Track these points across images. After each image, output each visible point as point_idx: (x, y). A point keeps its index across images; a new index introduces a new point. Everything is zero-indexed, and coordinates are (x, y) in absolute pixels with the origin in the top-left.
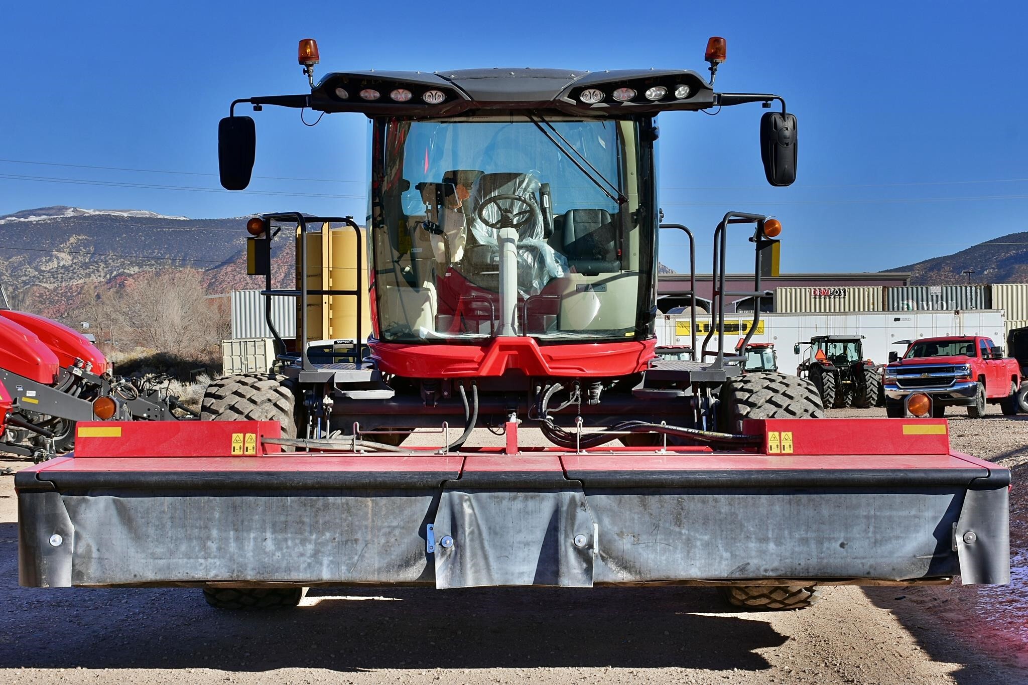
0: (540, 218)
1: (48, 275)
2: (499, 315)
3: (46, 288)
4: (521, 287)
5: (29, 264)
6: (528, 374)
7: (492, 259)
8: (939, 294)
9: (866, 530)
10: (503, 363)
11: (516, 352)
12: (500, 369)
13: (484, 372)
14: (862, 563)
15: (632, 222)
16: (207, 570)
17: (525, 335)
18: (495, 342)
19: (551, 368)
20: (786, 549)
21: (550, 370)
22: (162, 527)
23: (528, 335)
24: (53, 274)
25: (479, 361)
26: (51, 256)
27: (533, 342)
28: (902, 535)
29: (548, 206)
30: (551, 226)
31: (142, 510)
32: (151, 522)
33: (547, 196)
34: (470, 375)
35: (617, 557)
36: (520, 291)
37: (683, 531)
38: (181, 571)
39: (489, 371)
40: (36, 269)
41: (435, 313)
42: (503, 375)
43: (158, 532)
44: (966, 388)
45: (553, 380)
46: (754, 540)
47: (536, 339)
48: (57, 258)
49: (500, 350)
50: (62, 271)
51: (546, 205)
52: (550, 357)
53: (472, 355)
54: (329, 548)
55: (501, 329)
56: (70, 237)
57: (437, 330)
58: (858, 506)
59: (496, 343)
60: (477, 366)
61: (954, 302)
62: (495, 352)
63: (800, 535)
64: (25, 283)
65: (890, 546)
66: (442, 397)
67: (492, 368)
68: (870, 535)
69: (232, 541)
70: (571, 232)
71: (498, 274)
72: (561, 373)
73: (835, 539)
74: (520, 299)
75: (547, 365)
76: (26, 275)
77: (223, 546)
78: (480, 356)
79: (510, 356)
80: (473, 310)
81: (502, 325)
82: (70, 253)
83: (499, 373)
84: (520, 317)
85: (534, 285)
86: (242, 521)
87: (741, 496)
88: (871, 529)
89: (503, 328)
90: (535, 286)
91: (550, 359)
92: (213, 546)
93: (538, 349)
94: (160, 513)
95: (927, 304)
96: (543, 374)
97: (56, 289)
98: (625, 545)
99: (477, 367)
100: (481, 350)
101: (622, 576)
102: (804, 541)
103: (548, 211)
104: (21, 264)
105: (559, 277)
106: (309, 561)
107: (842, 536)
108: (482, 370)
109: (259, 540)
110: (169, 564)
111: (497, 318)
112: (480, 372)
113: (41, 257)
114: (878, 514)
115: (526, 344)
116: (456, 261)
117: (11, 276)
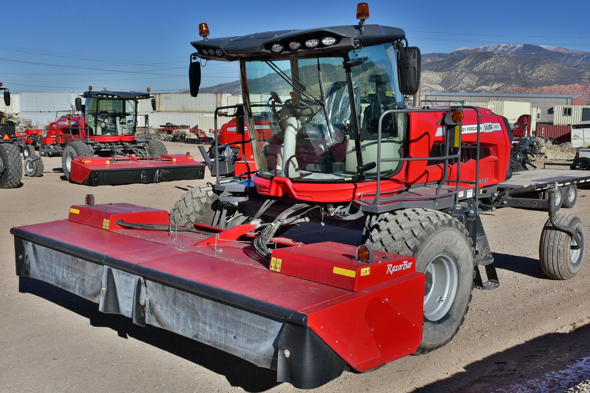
6: (290, 197)
9: (244, 332)
13: (272, 194)
14: (242, 351)
19: (297, 195)
20: (213, 331)
27: (288, 181)
28: (259, 340)
37: (176, 309)
39: (275, 194)
46: (201, 322)
49: (276, 184)
58: (240, 317)
59: (273, 180)
62: (274, 184)
63: (218, 325)
65: (254, 345)
68: (246, 335)
73: (232, 333)
87: (196, 296)
88: (246, 332)
98: (158, 308)
101: (156, 325)
102: (220, 329)
107: (234, 332)
112: (270, 194)
114: (249, 324)
115: (284, 181)
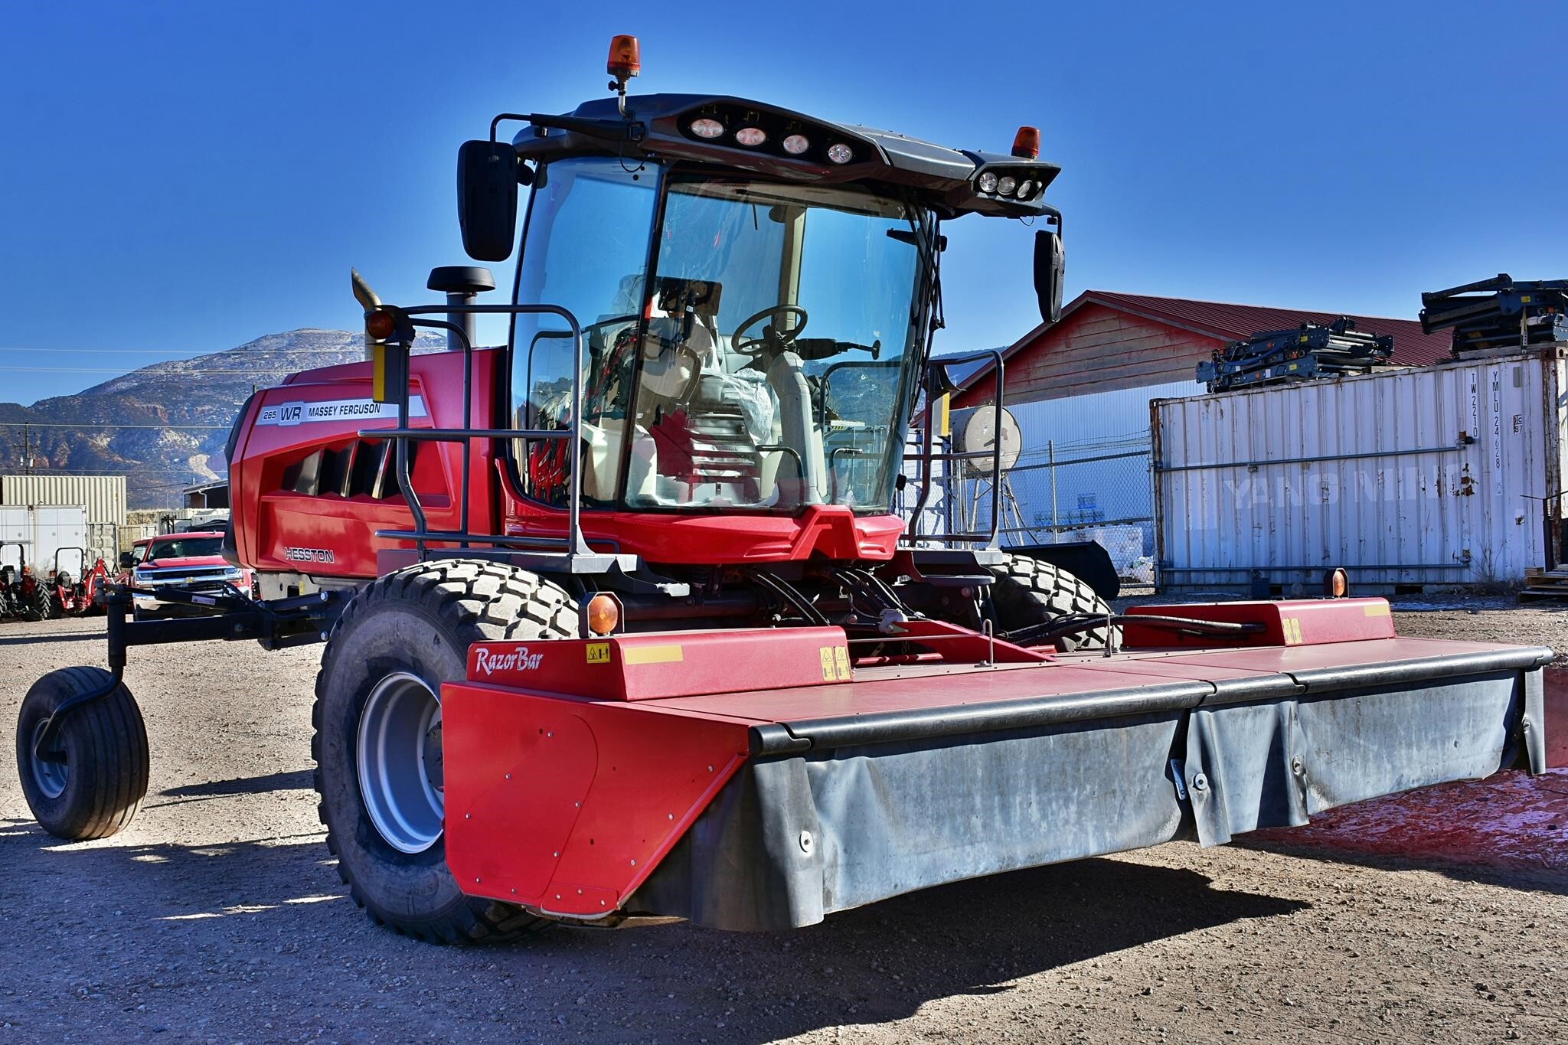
16: (977, 863)
22: (922, 801)
25: (793, 539)
31: (897, 776)
32: (909, 794)
35: (1317, 782)
38: (948, 869)
43: (917, 810)
54: (1091, 807)
60: (789, 546)
69: (996, 811)
77: (988, 821)
86: (1008, 779)
92: (977, 822)
94: (919, 777)
106: (1075, 830)
109: (1025, 806)
110: (935, 860)
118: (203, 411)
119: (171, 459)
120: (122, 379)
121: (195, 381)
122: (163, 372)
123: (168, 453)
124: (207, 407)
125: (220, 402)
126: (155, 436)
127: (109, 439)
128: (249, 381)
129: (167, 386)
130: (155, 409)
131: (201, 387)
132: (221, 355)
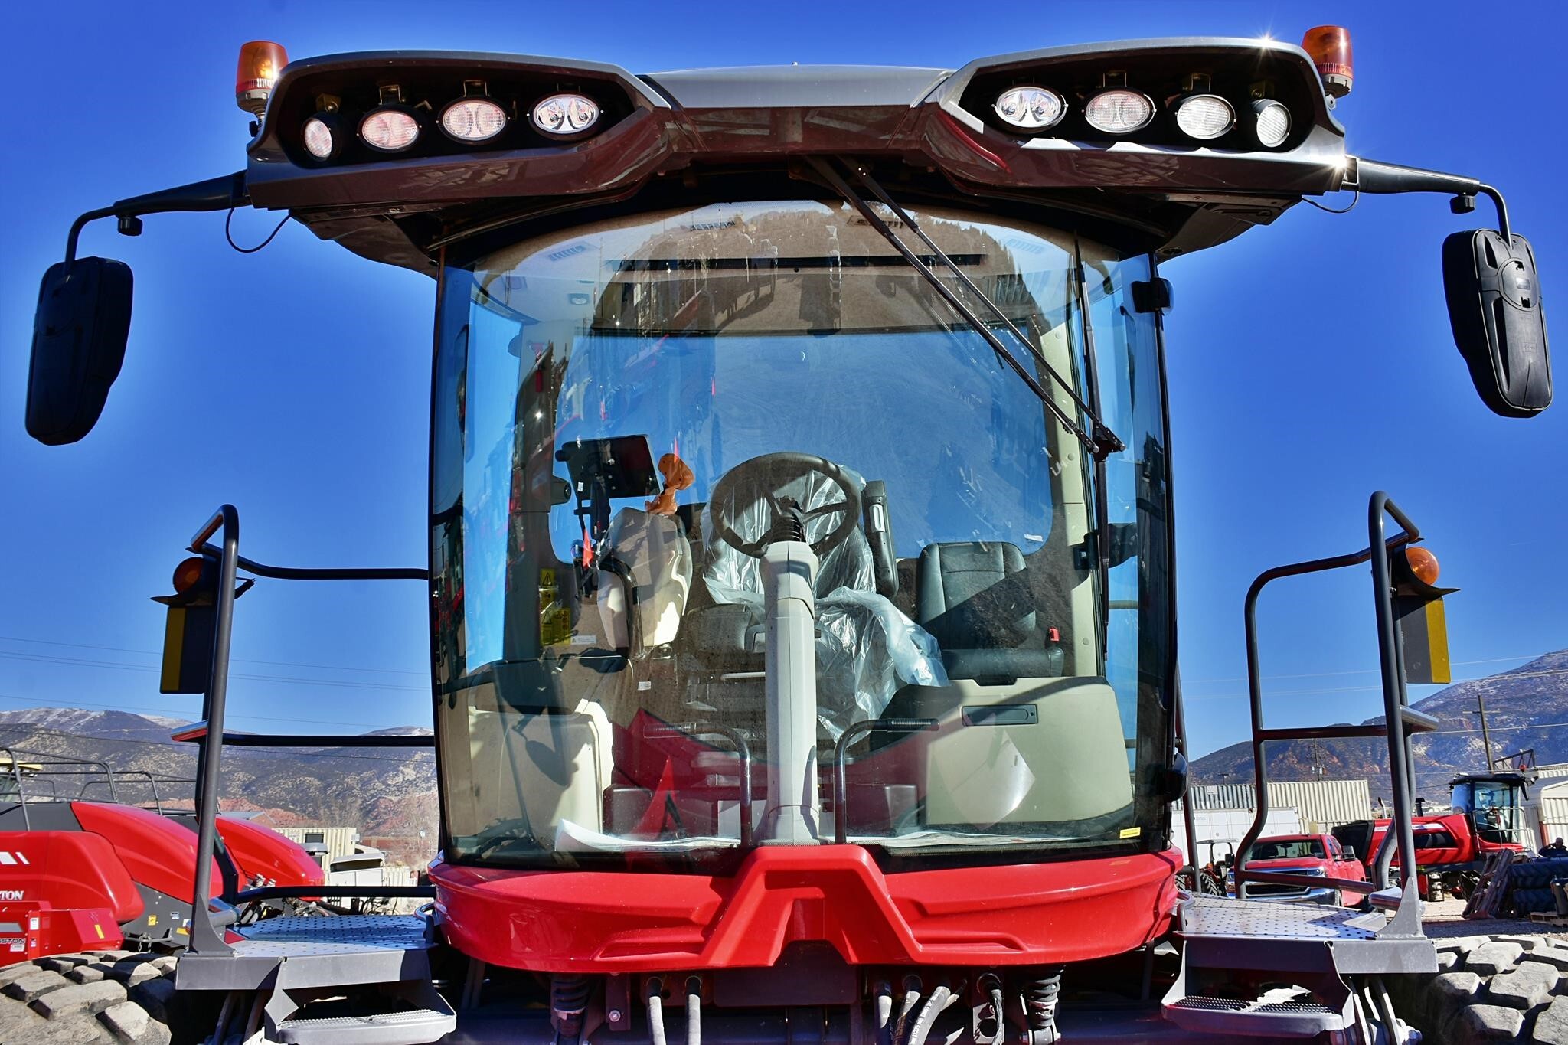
0: (867, 555)
1: (393, 789)
2: (765, 786)
3: (391, 800)
4: (825, 711)
5: (378, 779)
6: (854, 959)
7: (750, 637)
8: (1216, 794)
10: (776, 925)
11: (815, 893)
12: (770, 945)
13: (721, 957)
15: (1076, 568)
17: (840, 840)
18: (754, 860)
19: (921, 941)
21: (920, 947)
23: (849, 839)
24: (398, 787)
25: (707, 920)
26: (398, 771)
27: (865, 858)
29: (883, 528)
30: (893, 575)
33: (880, 507)
34: (678, 967)
36: (822, 719)
39: (737, 954)
40: (384, 783)
41: (607, 782)
42: (776, 962)
44: (1323, 896)
45: (928, 977)
47: (876, 852)
48: (403, 773)
49: (768, 886)
50: (406, 785)
51: (879, 525)
52: (919, 907)
53: (683, 904)
55: (771, 820)
56: (415, 754)
57: (608, 827)
59: (756, 865)
60: (698, 937)
61: (1231, 801)
62: (756, 891)
64: (373, 796)
66: (606, 1024)
67: (745, 943)
70: (938, 595)
71: (762, 679)
72: (951, 956)
74: (824, 743)
75: (910, 932)
76: (374, 789)
78: (708, 906)
79: (799, 905)
80: (701, 774)
81: (775, 811)
82: (414, 769)
83: (767, 956)
84: (824, 792)
85: (860, 704)
89: (777, 818)
90: (862, 707)
91: (919, 912)
93: (880, 880)
95: (1205, 804)
96: (898, 960)
97: (399, 801)
99: (703, 939)
100: (713, 885)
103: (883, 539)
104: (370, 779)
105: (922, 684)
108: (713, 949)
111: (760, 793)
112: (709, 957)
113: (388, 772)
115: (845, 866)
116: (656, 643)
117: (361, 790)
118: (1502, 721)
119: (1480, 762)
120: (1430, 699)
121: (1491, 696)
122: (1463, 691)
123: (1476, 757)
124: (1505, 717)
125: (1515, 712)
126: (1463, 744)
127: (1425, 748)
128: (1538, 692)
129: (1468, 702)
130: (1461, 721)
131: (1498, 700)
132: (1511, 672)
